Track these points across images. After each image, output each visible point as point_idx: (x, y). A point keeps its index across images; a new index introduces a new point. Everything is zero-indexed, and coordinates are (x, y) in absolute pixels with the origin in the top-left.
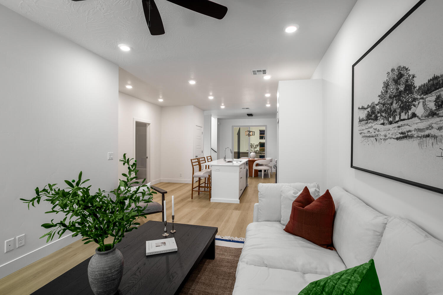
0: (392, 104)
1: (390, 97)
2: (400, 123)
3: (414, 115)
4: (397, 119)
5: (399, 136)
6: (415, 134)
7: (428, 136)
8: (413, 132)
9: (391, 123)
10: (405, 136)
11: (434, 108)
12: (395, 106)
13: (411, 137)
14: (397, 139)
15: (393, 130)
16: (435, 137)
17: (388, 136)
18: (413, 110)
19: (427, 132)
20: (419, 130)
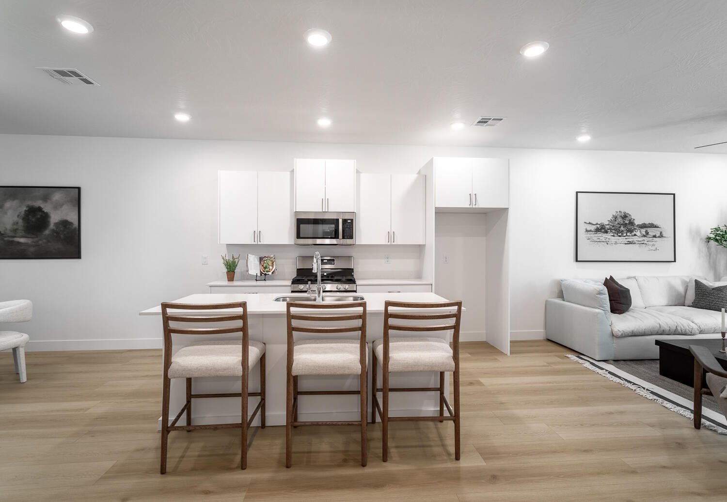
0: (620, 227)
1: (618, 224)
2: (627, 237)
3: (635, 235)
4: (625, 235)
5: (627, 242)
6: (637, 242)
7: (643, 243)
8: (635, 242)
9: (620, 236)
10: (630, 243)
11: (645, 234)
12: (622, 228)
13: (635, 243)
14: (625, 244)
15: (622, 239)
16: (646, 244)
17: (618, 242)
18: (634, 233)
19: (643, 242)
20: (638, 241)
